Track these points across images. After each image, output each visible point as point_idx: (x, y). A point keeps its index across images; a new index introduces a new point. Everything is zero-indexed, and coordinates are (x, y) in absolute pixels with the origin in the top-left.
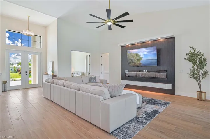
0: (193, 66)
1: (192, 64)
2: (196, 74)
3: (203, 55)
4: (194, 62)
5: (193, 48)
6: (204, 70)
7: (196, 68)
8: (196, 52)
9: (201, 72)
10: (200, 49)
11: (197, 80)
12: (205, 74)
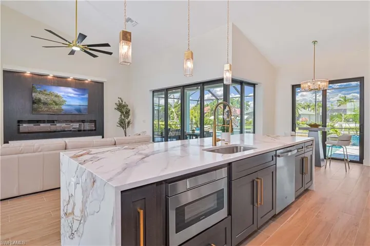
0: (121, 116)
1: (120, 113)
2: (122, 123)
3: (128, 106)
4: (122, 112)
5: (121, 99)
6: (129, 119)
7: (123, 117)
8: (123, 103)
9: (127, 121)
10: (126, 101)
11: (123, 128)
12: (129, 123)
